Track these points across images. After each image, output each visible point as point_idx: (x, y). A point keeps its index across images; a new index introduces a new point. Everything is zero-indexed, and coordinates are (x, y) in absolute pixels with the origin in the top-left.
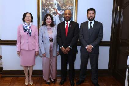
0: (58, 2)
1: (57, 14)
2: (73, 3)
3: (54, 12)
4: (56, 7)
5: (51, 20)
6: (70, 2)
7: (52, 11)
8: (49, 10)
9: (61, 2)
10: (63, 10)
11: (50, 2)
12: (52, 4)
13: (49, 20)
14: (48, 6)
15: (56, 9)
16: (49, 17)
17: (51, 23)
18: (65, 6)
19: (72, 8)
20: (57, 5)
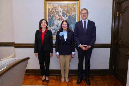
0: (63, 10)
1: (62, 20)
2: (76, 10)
3: (59, 18)
4: (61, 14)
6: (73, 9)
7: (57, 17)
8: (55, 17)
9: (65, 10)
10: (67, 16)
11: (55, 10)
12: (57, 11)
14: (54, 13)
15: (61, 16)
18: (69, 13)
19: (76, 15)
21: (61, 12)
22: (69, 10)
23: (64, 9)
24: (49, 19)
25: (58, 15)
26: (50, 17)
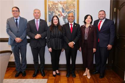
0: (62, 6)
2: (75, 6)
3: (59, 14)
4: (61, 10)
5: (57, 21)
6: (72, 5)
7: (57, 13)
9: (65, 6)
10: (66, 12)
11: (55, 6)
12: (57, 8)
13: (55, 21)
14: (54, 9)
15: (61, 12)
16: (55, 18)
17: (57, 23)
18: (68, 9)
19: (75, 11)
20: (61, 9)
21: (61, 8)
22: (68, 6)
23: (64, 6)
25: (58, 11)
26: (50, 13)
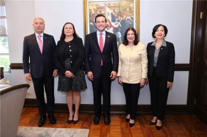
0: (112, 11)
1: (111, 27)
4: (109, 18)
6: (128, 10)
9: (116, 11)
10: (118, 21)
11: (100, 11)
15: (109, 21)
19: (132, 18)
20: (110, 16)
21: (110, 14)
22: (122, 12)
23: (114, 11)
24: (91, 26)
26: (92, 24)
